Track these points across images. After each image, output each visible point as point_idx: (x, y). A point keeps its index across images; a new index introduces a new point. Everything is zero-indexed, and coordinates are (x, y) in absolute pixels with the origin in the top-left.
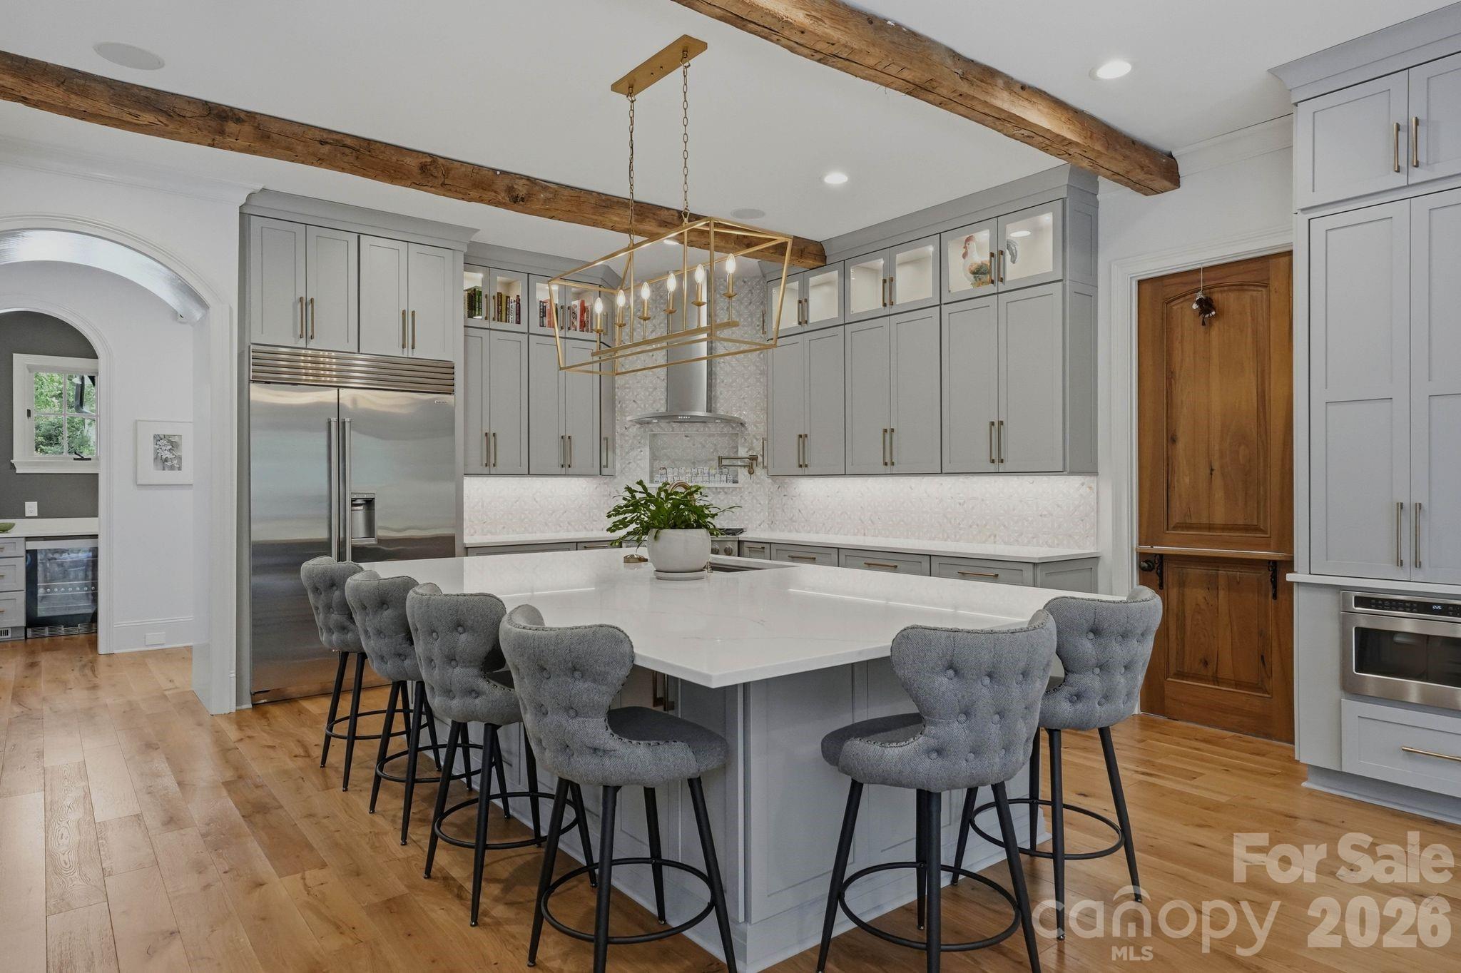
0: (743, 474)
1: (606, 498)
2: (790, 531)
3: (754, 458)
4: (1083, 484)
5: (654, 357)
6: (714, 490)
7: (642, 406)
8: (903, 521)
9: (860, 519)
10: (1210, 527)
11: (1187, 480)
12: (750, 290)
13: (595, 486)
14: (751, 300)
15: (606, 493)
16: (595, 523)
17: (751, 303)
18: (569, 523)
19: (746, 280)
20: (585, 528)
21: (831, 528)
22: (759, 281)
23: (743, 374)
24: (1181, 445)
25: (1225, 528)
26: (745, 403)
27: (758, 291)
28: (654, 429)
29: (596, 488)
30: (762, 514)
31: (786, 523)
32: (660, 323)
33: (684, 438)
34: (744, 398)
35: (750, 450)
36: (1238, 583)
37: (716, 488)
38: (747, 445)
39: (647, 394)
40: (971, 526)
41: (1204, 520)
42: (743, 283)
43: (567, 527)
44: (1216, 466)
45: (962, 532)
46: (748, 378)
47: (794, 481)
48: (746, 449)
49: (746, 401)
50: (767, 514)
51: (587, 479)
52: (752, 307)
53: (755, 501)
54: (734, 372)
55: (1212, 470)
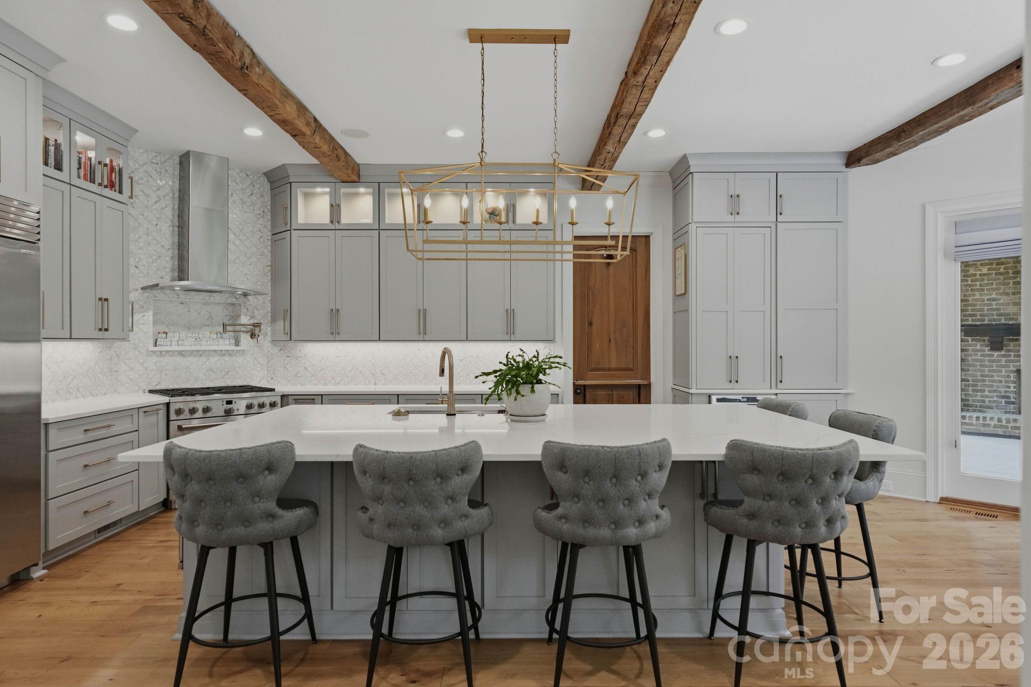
0: (245, 338)
1: (108, 362)
2: (294, 384)
3: (257, 325)
4: (545, 347)
5: (158, 227)
6: (219, 352)
7: (145, 272)
8: (412, 373)
9: (372, 373)
10: (609, 369)
11: (598, 346)
12: (252, 183)
13: (100, 350)
14: (253, 191)
15: (108, 357)
16: (99, 388)
17: (253, 194)
18: (78, 389)
19: (248, 173)
20: (91, 394)
21: (341, 381)
22: (260, 177)
23: (246, 253)
24: (594, 327)
25: (616, 370)
26: (247, 278)
27: (259, 186)
28: (158, 295)
29: (101, 352)
30: (262, 372)
31: (289, 379)
32: (164, 196)
33: (180, 305)
34: (246, 274)
35: (251, 318)
36: (623, 397)
37: (221, 351)
38: (249, 313)
39: (150, 261)
40: (468, 374)
41: (606, 366)
42: (245, 176)
43: (76, 394)
44: (612, 338)
45: (461, 378)
46: (250, 258)
47: (299, 345)
48: (249, 318)
49: (248, 276)
50: (266, 372)
51: (94, 343)
52: (254, 198)
53: (256, 362)
54: (238, 251)
55: (610, 340)
